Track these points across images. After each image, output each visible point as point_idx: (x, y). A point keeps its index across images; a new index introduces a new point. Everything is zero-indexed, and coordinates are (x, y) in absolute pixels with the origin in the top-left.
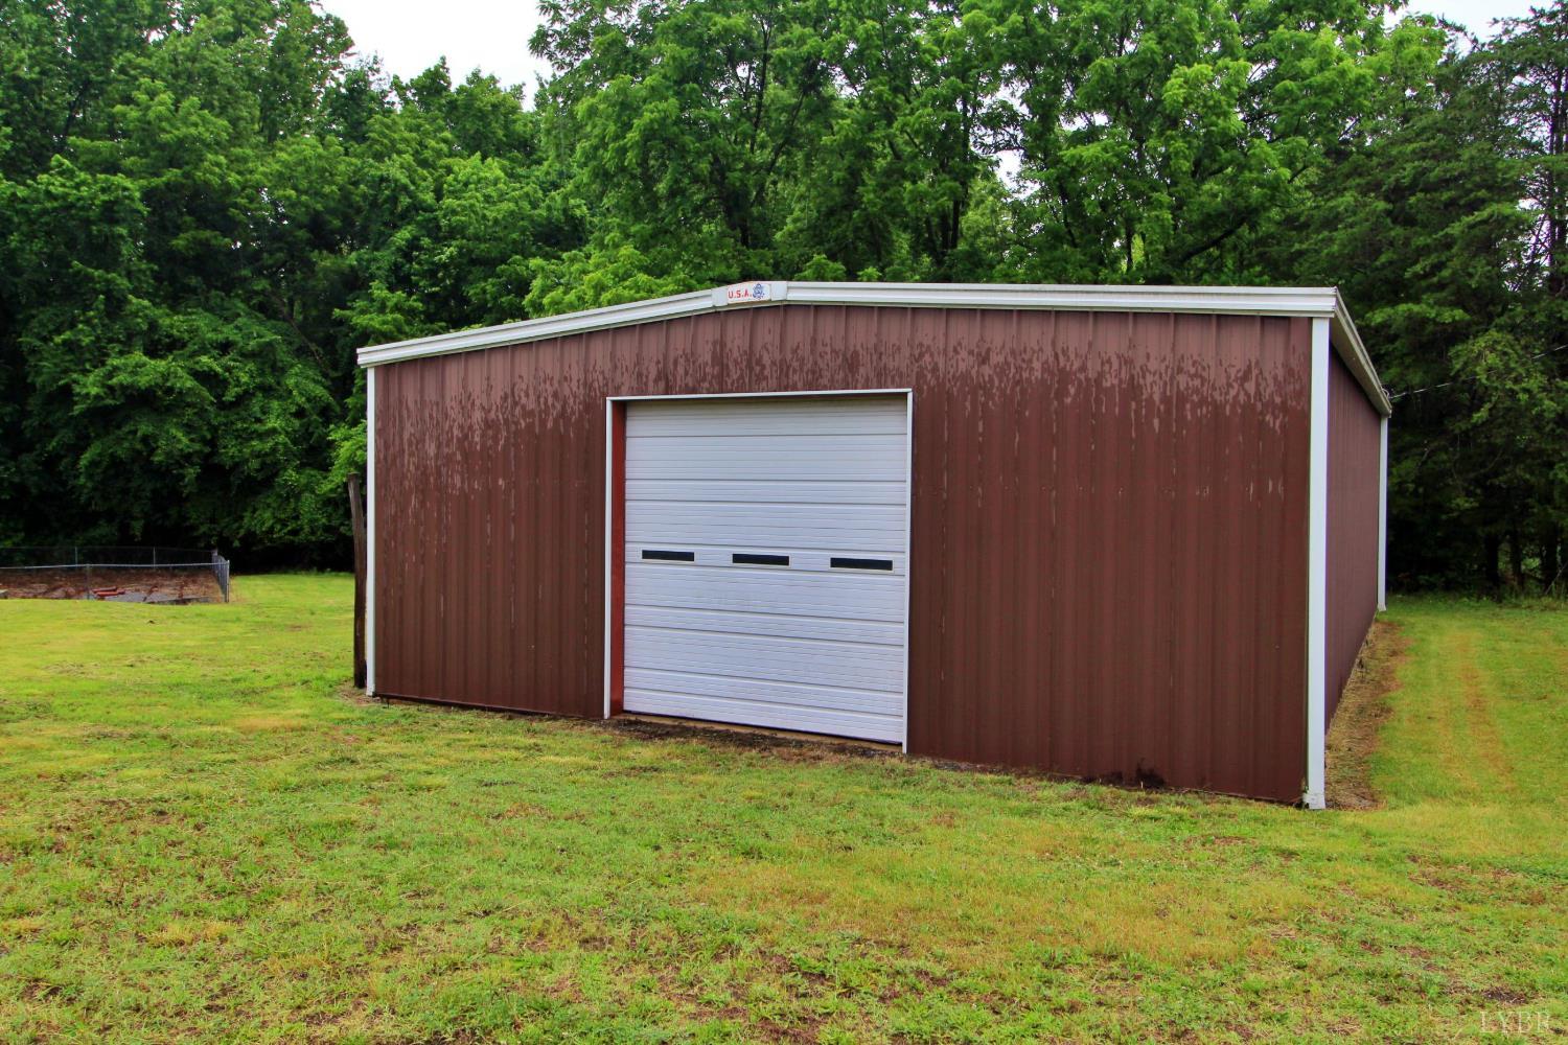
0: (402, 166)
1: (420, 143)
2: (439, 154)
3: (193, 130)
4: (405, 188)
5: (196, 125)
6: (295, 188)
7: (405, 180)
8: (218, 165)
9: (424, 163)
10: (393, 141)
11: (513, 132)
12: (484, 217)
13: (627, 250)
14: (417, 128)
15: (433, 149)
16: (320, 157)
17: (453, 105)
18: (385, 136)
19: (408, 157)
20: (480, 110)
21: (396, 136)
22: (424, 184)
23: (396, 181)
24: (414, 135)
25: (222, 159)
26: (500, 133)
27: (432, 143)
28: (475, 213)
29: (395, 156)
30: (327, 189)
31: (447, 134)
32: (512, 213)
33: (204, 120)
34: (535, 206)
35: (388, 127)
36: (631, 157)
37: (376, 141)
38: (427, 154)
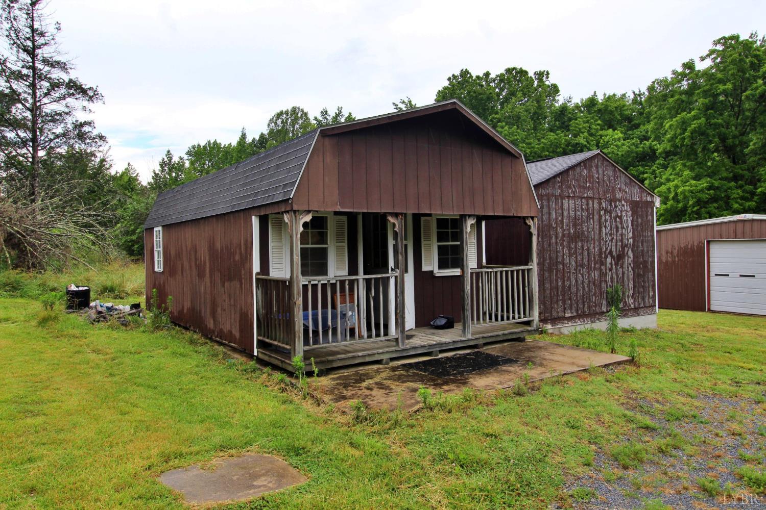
0: (584, 138)
1: (590, 127)
2: (597, 130)
3: (515, 137)
4: (585, 146)
5: (516, 135)
6: (548, 151)
7: (585, 143)
8: (523, 147)
9: (591, 135)
10: (580, 129)
11: (624, 114)
12: (618, 154)
13: (687, 173)
14: (587, 122)
15: (595, 129)
16: (555, 139)
17: (600, 111)
18: (577, 127)
19: (586, 134)
20: (611, 111)
21: (581, 127)
22: (592, 143)
23: (582, 144)
24: (587, 124)
25: (524, 145)
26: (619, 117)
27: (594, 127)
28: (614, 154)
29: (581, 135)
30: (558, 150)
31: (599, 122)
32: (628, 151)
33: (519, 133)
34: (637, 147)
35: (577, 124)
36: (687, 142)
37: (574, 130)
38: (593, 131)
